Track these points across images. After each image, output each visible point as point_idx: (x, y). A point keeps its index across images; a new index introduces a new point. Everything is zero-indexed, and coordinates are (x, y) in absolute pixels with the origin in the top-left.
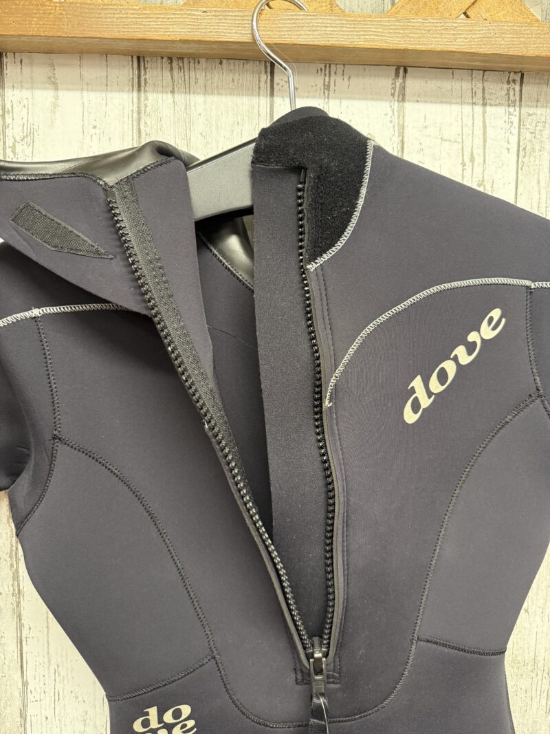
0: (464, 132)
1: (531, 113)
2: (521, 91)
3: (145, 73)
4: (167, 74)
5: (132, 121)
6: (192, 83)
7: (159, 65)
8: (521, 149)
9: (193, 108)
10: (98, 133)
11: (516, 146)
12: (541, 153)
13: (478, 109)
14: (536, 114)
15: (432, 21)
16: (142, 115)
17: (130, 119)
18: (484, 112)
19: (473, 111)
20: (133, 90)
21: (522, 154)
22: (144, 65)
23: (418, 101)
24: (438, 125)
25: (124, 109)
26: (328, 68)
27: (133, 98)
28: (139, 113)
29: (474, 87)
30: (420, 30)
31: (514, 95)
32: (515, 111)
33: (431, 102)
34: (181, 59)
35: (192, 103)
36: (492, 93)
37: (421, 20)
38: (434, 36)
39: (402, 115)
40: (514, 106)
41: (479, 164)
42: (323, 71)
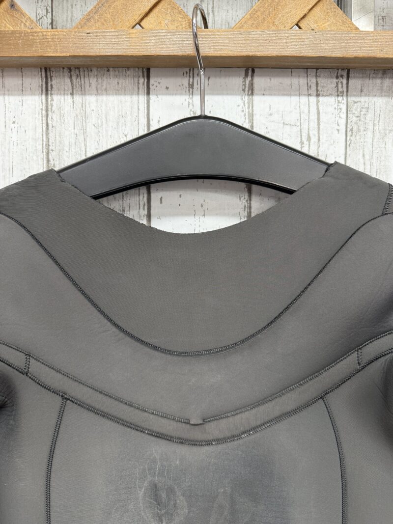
0: (302, 117)
1: (356, 101)
2: (347, 84)
3: (51, 80)
4: (68, 81)
5: (42, 117)
6: (87, 87)
7: (62, 74)
8: (349, 130)
9: (87, 105)
10: (16, 127)
11: (345, 127)
12: (365, 133)
13: (313, 99)
14: (360, 102)
15: (268, 32)
16: (50, 113)
17: (41, 115)
18: (318, 102)
19: (309, 101)
20: (42, 93)
21: (349, 133)
22: (50, 75)
23: (264, 94)
24: (281, 113)
25: (35, 108)
26: (191, 72)
27: (42, 99)
28: (47, 110)
29: (309, 82)
30: (259, 40)
31: (342, 87)
32: (343, 100)
33: (275, 95)
34: (78, 68)
35: (87, 103)
36: (323, 86)
37: (260, 33)
38: (271, 44)
39: (251, 105)
40: (342, 96)
41: (315, 142)
42: (188, 73)
